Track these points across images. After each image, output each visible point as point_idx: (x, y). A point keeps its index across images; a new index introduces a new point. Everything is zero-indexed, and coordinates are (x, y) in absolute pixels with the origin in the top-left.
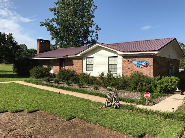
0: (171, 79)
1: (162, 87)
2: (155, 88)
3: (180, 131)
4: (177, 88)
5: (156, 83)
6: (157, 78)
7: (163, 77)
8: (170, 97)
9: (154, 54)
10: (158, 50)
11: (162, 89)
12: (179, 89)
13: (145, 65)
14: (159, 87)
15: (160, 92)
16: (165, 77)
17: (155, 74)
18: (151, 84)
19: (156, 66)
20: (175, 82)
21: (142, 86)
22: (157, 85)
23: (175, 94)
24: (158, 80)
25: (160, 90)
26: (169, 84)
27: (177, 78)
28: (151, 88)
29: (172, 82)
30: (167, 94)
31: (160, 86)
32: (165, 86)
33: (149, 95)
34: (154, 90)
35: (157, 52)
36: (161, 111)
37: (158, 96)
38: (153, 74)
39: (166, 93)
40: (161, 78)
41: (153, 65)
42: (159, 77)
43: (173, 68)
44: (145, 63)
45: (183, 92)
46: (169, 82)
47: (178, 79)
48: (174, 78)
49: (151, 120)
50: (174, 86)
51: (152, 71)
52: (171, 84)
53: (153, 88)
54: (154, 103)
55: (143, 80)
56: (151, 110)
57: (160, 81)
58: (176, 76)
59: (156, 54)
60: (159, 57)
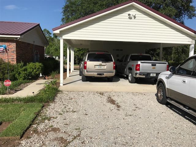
0: (35, 65)
1: (26, 74)
2: (19, 76)
3: (37, 111)
4: (41, 74)
5: (19, 70)
6: (21, 65)
7: (28, 63)
8: (34, 83)
9: (16, 39)
10: (21, 35)
11: (26, 76)
12: (42, 75)
13: (4, 50)
14: (23, 74)
15: (24, 79)
16: (29, 63)
17: (18, 61)
18: (14, 71)
19: (19, 52)
20: (39, 68)
21: (4, 74)
22: (21, 72)
23: (39, 79)
24: (21, 67)
25: (24, 76)
26: (33, 71)
27: (40, 64)
28: (14, 75)
29: (36, 68)
30: (31, 81)
31: (24, 72)
32: (29, 72)
33: (10, 83)
34: (18, 78)
35: (19, 37)
36: (22, 97)
37: (22, 83)
38: (16, 60)
39: (30, 79)
40: (25, 65)
41: (16, 51)
42: (23, 64)
43: (38, 54)
44: (3, 47)
45: (46, 76)
46: (33, 69)
47: (42, 65)
48: (38, 65)
49: (10, 108)
50: (38, 72)
51: (15, 57)
52: (35, 70)
53: (17, 75)
54: (16, 91)
55: (4, 68)
56: (11, 97)
57: (24, 68)
58: (40, 62)
59: (18, 38)
60: (23, 43)
